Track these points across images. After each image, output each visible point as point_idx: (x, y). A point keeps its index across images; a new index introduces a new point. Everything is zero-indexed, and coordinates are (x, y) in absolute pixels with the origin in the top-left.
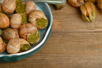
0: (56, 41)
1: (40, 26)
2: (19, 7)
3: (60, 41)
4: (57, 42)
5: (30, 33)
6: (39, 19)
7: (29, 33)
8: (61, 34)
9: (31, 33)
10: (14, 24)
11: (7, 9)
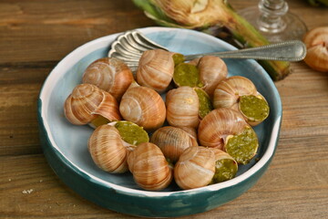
0: (292, 160)
1: (250, 116)
2: (183, 73)
3: (303, 158)
4: (297, 162)
5: (232, 133)
6: (245, 99)
7: (227, 133)
8: (301, 141)
9: (234, 134)
10: (182, 113)
11: (153, 76)
